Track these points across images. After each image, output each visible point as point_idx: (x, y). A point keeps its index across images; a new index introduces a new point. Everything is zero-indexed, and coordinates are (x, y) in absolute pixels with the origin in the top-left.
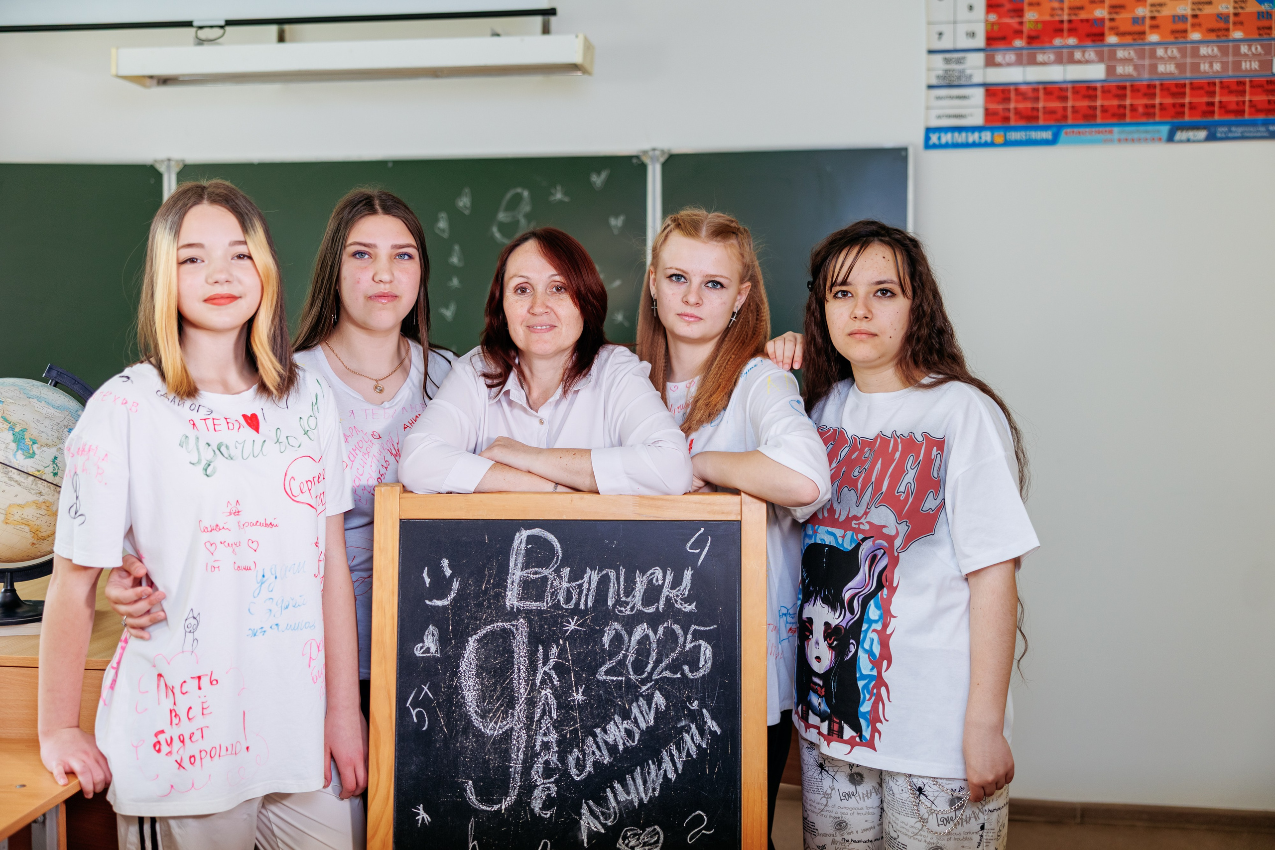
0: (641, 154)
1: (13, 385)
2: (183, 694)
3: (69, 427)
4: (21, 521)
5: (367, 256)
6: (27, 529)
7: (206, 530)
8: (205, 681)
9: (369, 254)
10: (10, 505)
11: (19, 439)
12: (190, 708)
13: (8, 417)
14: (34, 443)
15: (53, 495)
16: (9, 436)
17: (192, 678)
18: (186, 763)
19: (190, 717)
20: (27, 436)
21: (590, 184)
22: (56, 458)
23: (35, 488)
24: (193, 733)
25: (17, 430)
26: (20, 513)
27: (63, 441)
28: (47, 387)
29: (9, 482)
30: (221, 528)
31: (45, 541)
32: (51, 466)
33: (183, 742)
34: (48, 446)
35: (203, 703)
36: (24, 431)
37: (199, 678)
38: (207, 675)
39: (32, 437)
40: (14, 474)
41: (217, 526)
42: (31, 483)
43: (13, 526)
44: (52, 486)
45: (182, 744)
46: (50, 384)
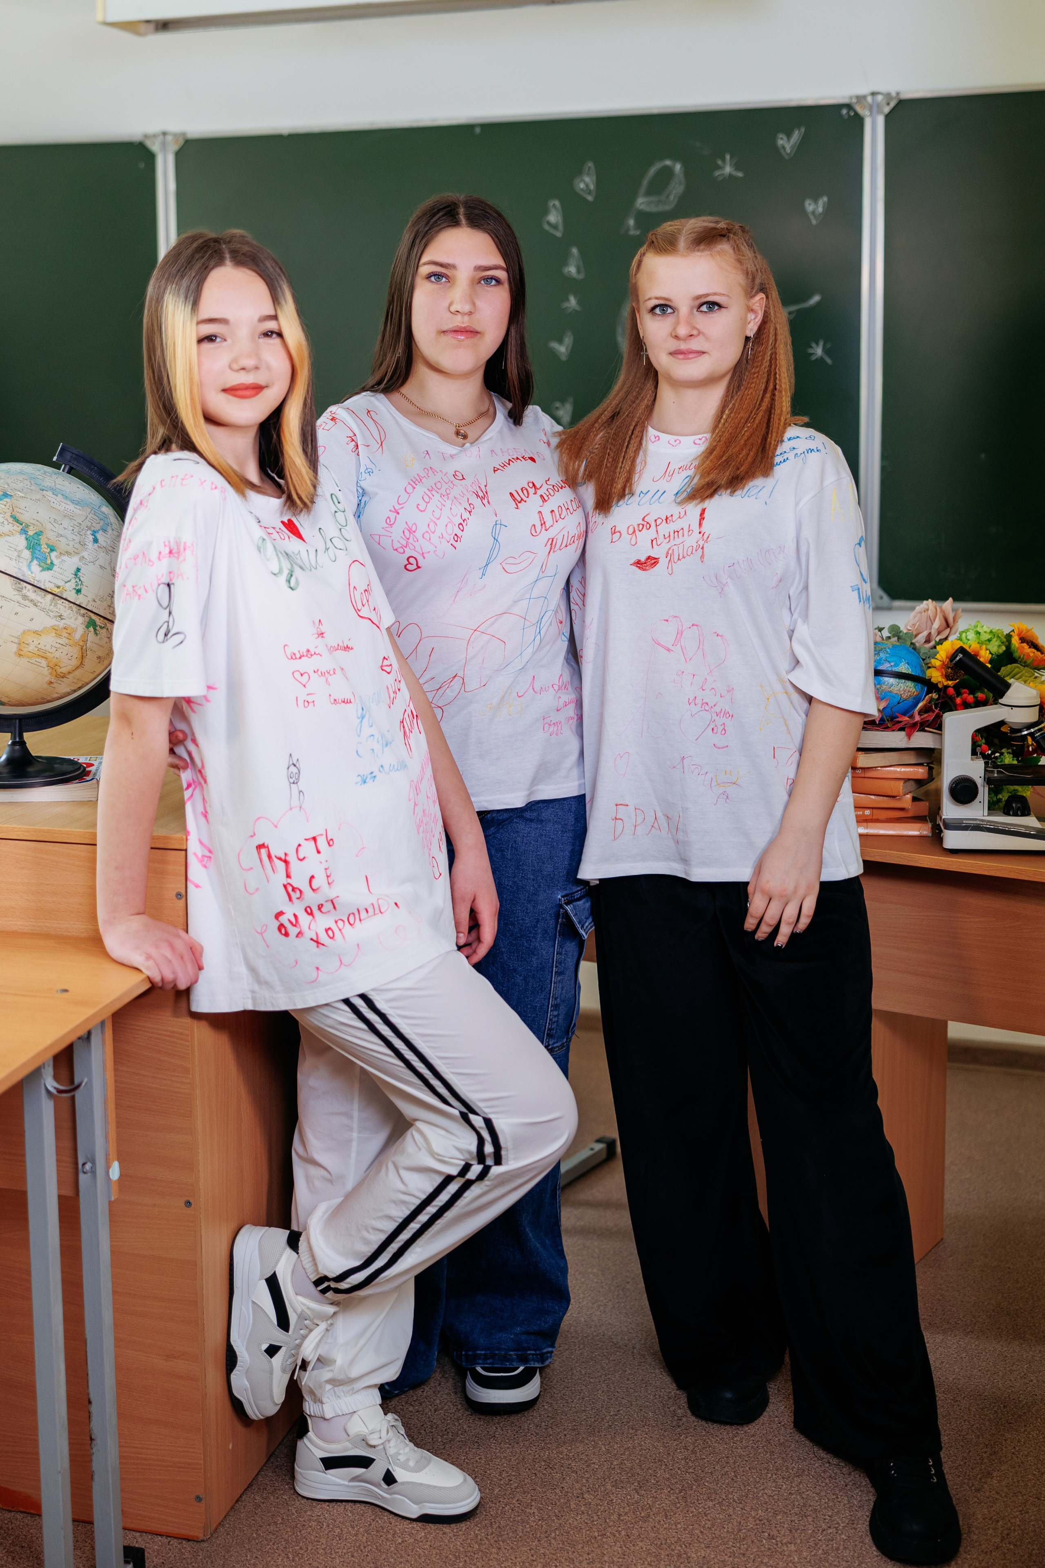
0: (854, 100)
1: (21, 473)
2: (301, 860)
3: (93, 529)
4: (37, 653)
5: (444, 279)
6: (44, 663)
7: (294, 657)
8: (322, 842)
9: (447, 277)
10: (24, 632)
11: (33, 545)
12: (312, 877)
13: (18, 516)
14: (52, 550)
15: (76, 619)
16: (20, 542)
17: (306, 839)
18: (323, 938)
19: (314, 887)
20: (43, 540)
21: (776, 151)
22: (78, 570)
23: (54, 609)
24: (322, 905)
25: (31, 533)
26: (36, 643)
27: (86, 546)
28: (61, 474)
29: (23, 602)
30: (313, 653)
31: (65, 679)
32: (73, 581)
33: (311, 914)
34: (68, 553)
35: (326, 869)
36: (39, 534)
37: (314, 839)
38: (322, 835)
39: (49, 542)
40: (29, 591)
41: (308, 651)
42: (49, 603)
43: (28, 660)
44: (74, 607)
45: (311, 917)
46: (63, 471)
